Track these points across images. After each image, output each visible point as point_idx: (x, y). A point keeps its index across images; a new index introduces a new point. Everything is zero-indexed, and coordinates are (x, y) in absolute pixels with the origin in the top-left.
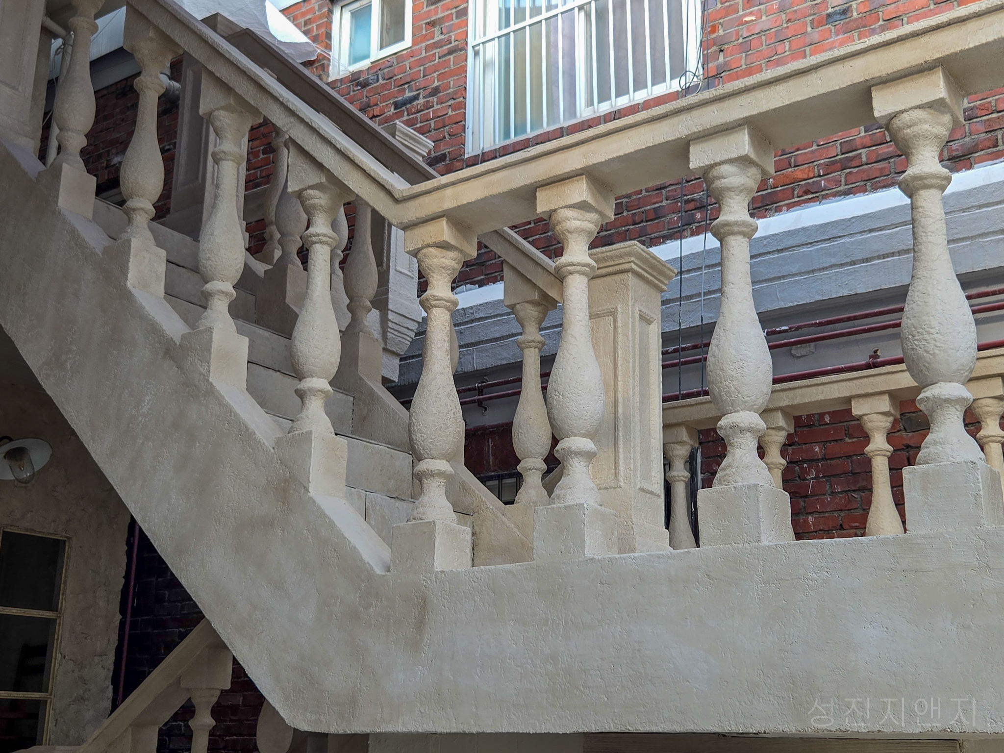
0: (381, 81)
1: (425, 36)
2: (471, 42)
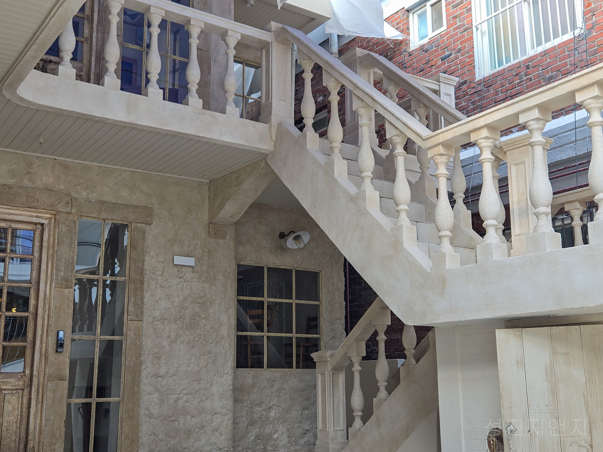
0: (434, 48)
1: (453, 23)
2: (474, 24)
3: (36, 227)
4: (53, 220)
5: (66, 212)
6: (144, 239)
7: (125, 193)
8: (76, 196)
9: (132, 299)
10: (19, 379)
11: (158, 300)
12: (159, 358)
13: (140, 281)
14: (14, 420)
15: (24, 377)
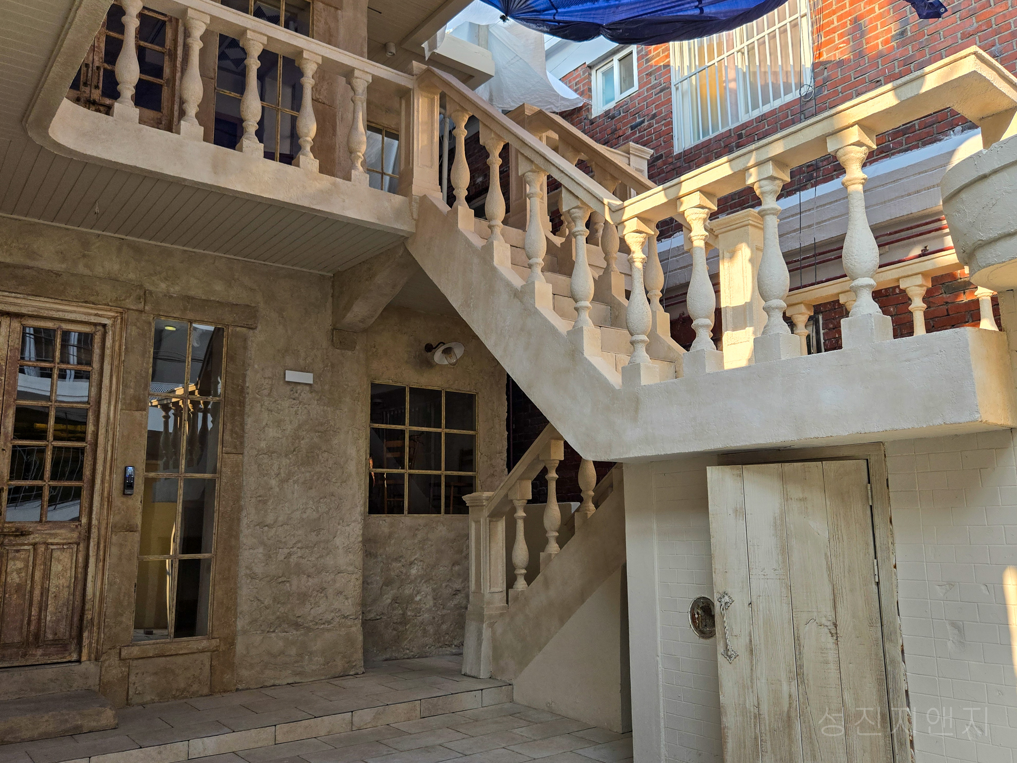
0: (622, 114)
1: (646, 82)
2: (674, 81)
3: (96, 328)
4: (119, 321)
5: (137, 310)
6: (245, 348)
7: (219, 287)
8: (151, 288)
9: (229, 426)
10: (73, 530)
11: (264, 428)
12: (265, 502)
13: (240, 402)
14: (65, 584)
15: (79, 527)
